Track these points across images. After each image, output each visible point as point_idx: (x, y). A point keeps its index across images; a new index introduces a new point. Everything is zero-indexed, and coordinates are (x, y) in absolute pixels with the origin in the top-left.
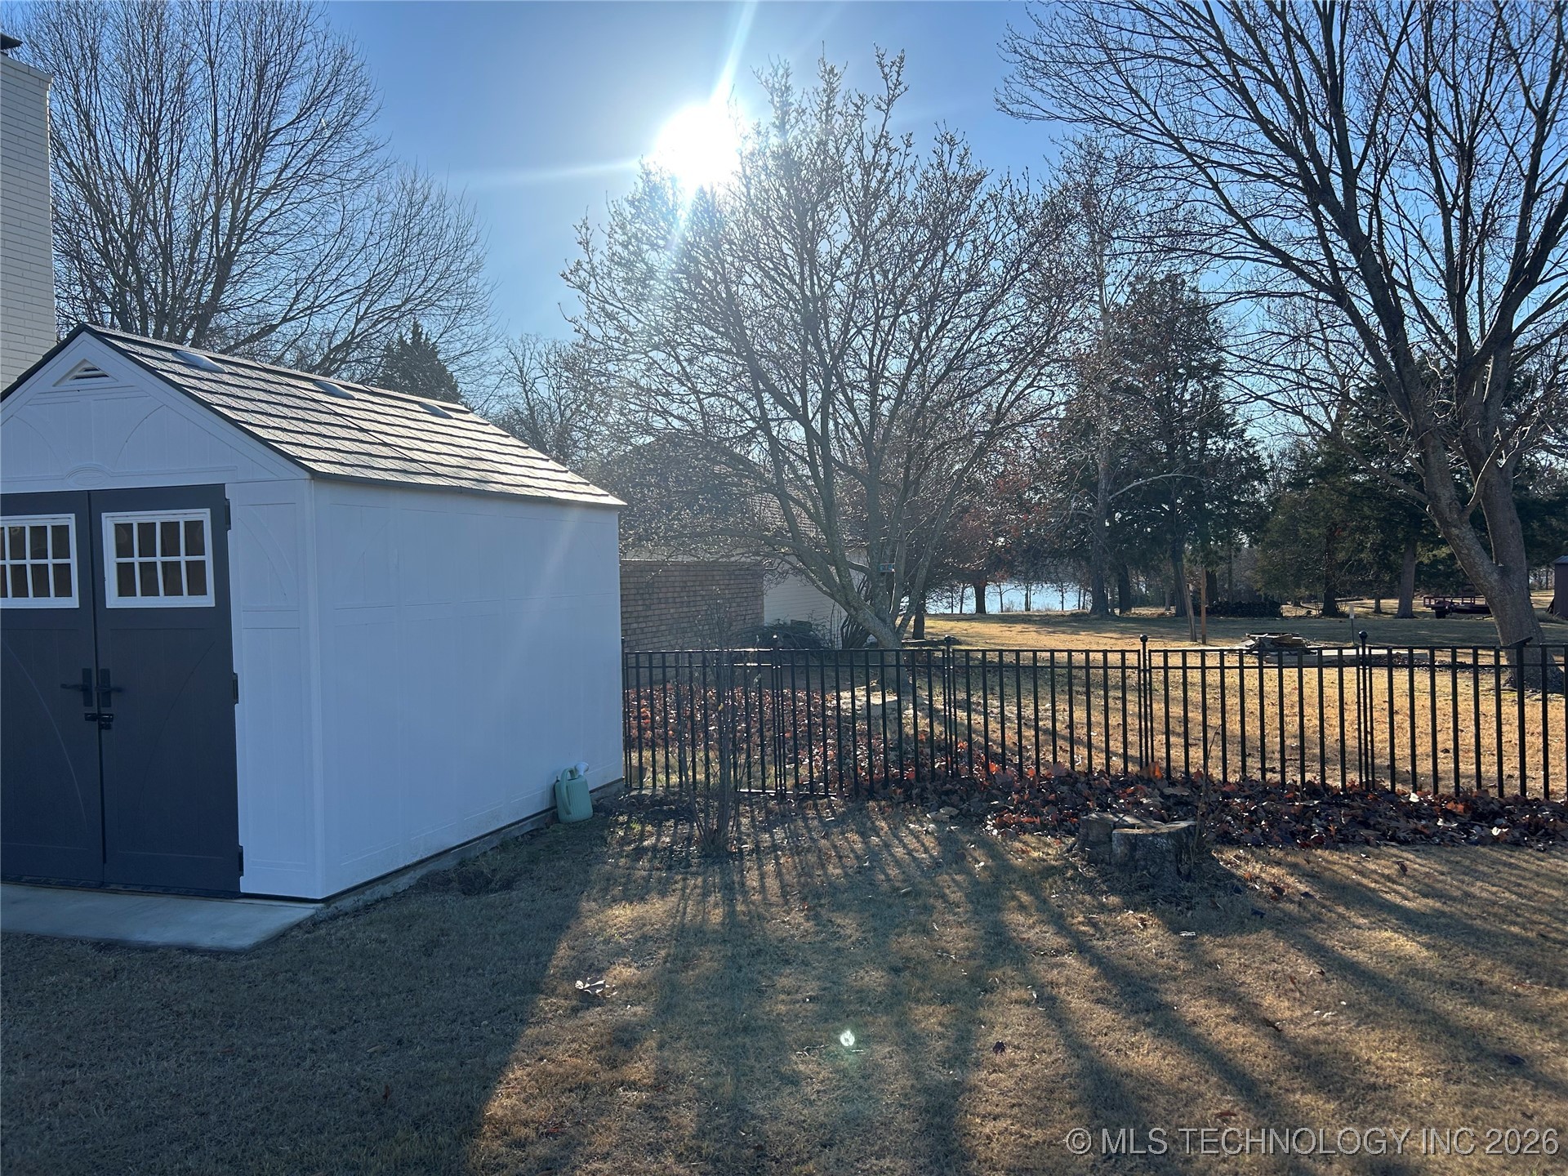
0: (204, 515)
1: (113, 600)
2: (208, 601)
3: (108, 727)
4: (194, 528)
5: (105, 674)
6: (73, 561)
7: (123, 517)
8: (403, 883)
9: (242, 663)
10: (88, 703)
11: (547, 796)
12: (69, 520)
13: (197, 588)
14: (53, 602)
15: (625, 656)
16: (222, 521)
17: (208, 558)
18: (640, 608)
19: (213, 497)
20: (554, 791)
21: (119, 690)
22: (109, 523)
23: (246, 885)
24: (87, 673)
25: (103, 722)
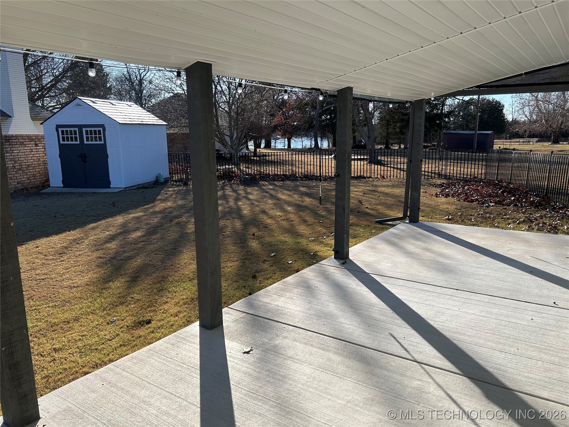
0: (101, 129)
1: (85, 142)
2: (102, 142)
3: (86, 163)
4: (99, 131)
5: (85, 154)
6: (78, 136)
7: (87, 129)
8: (135, 188)
9: (109, 152)
10: (82, 159)
11: (156, 178)
12: (77, 129)
13: (100, 140)
14: (74, 142)
15: (168, 154)
16: (104, 130)
17: (102, 136)
18: (171, 145)
19: (103, 126)
20: (157, 177)
21: (88, 157)
22: (84, 130)
23: (111, 186)
24: (81, 154)
25: (85, 162)
